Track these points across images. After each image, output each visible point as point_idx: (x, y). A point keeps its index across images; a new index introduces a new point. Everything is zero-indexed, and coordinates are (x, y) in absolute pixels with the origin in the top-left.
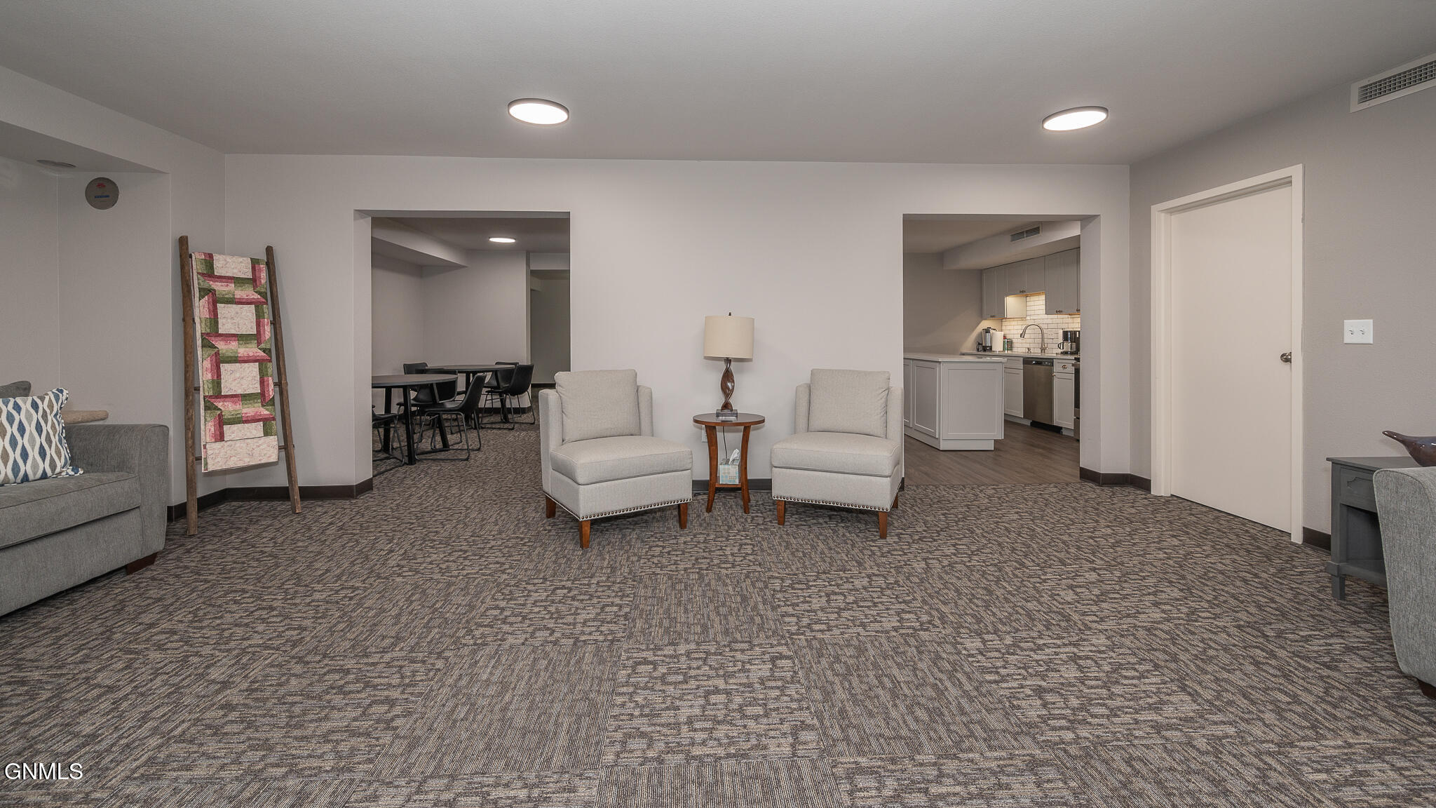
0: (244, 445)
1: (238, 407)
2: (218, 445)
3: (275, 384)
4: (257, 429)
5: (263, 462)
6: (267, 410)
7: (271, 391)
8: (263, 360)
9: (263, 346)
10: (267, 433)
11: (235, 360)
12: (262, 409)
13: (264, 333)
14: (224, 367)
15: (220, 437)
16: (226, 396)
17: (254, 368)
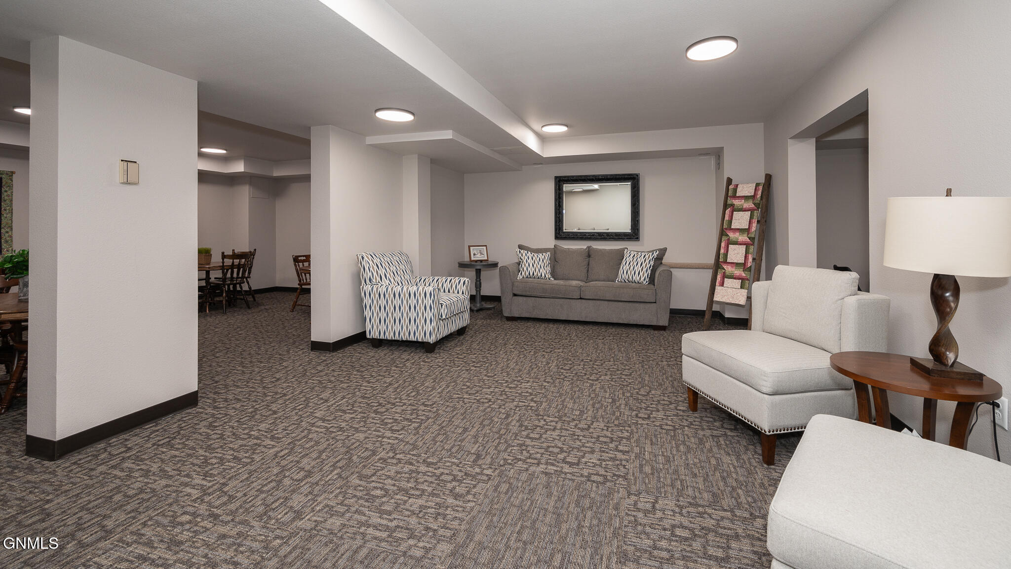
0: (731, 291)
1: (733, 269)
2: (721, 288)
3: (754, 259)
4: (737, 283)
5: (736, 303)
6: (745, 273)
7: (750, 262)
8: (748, 244)
9: (749, 236)
10: (742, 287)
11: (736, 243)
12: (743, 273)
13: (752, 228)
14: (731, 246)
15: (722, 284)
16: (729, 263)
17: (743, 249)
